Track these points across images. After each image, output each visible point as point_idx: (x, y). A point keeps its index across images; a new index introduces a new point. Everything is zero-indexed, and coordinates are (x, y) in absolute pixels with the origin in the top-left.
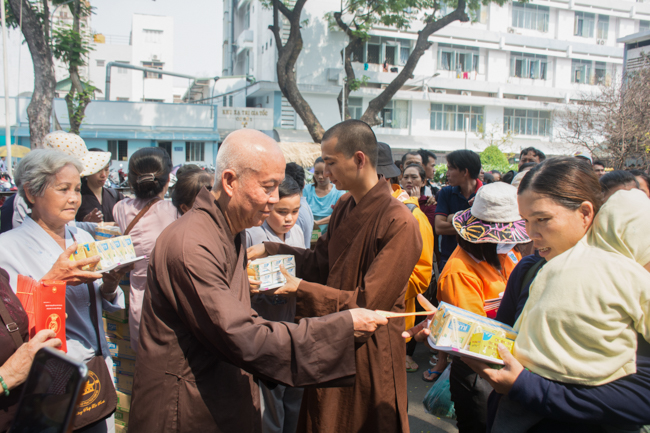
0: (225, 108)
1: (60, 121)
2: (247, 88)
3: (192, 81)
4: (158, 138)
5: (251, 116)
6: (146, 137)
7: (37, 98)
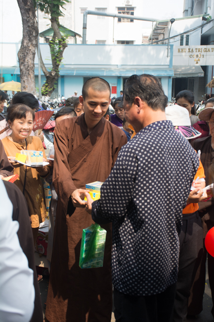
0: (182, 47)
1: (45, 62)
2: (202, 26)
3: (155, 23)
4: (123, 75)
5: (203, 53)
6: (114, 74)
7: (25, 44)
